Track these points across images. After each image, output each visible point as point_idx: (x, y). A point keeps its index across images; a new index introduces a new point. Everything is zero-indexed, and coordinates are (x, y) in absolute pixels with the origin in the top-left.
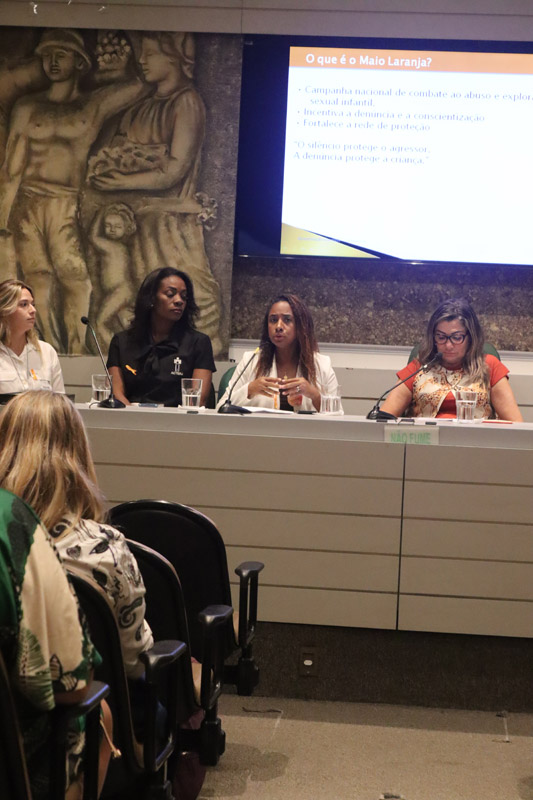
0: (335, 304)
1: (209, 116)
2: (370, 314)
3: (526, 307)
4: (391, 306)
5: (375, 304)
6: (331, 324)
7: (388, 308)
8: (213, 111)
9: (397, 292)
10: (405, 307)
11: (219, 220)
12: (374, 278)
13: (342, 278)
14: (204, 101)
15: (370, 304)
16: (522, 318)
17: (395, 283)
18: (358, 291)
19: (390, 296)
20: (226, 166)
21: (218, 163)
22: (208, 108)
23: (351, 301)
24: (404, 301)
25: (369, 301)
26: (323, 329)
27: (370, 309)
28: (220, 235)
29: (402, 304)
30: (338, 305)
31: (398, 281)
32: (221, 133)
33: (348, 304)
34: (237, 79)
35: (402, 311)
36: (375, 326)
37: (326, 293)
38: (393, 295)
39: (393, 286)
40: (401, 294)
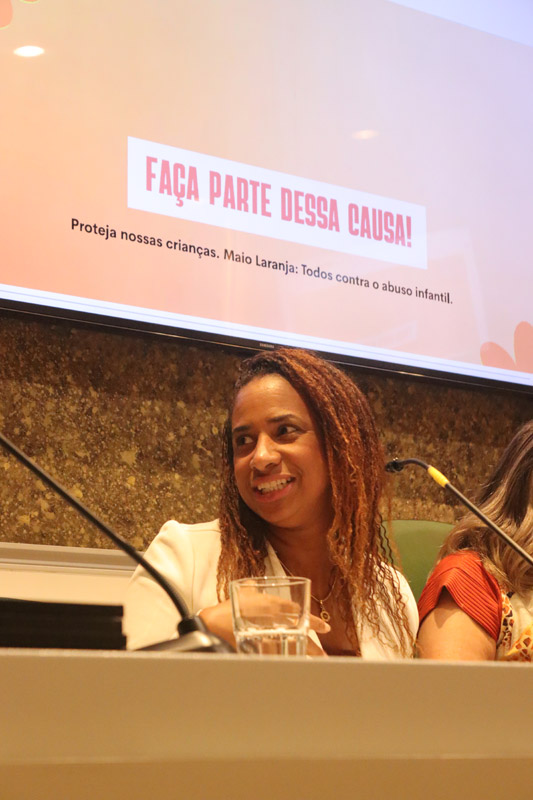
0: (50, 452)
2: (132, 480)
4: (174, 463)
5: (140, 456)
6: (45, 505)
7: (168, 469)
10: (202, 465)
12: (135, 388)
13: (64, 382)
15: (129, 457)
16: (419, 503)
17: (181, 405)
18: (103, 419)
19: (171, 437)
23: (88, 447)
24: (201, 452)
25: (127, 448)
26: (25, 519)
27: (131, 470)
29: (196, 458)
30: (59, 453)
31: (187, 400)
33: (81, 454)
35: (197, 478)
36: (143, 513)
37: (28, 421)
38: (179, 437)
39: (175, 413)
40: (193, 433)
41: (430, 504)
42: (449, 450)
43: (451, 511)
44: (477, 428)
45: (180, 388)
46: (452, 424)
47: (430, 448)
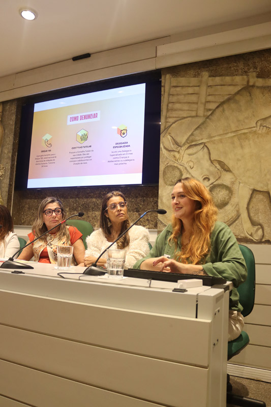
1: (5, 134)
3: (131, 207)
8: (6, 131)
9: (77, 203)
10: (81, 210)
11: (5, 175)
14: (4, 128)
15: (67, 209)
19: (75, 205)
20: (9, 152)
21: (6, 152)
22: (4, 130)
27: (68, 212)
28: (5, 181)
31: (78, 198)
32: (8, 139)
34: (14, 117)
39: (76, 201)
40: (79, 204)
41: (132, 212)
42: (138, 200)
43: (137, 214)
44: (146, 194)
45: (77, 196)
46: (139, 194)
47: (133, 200)
